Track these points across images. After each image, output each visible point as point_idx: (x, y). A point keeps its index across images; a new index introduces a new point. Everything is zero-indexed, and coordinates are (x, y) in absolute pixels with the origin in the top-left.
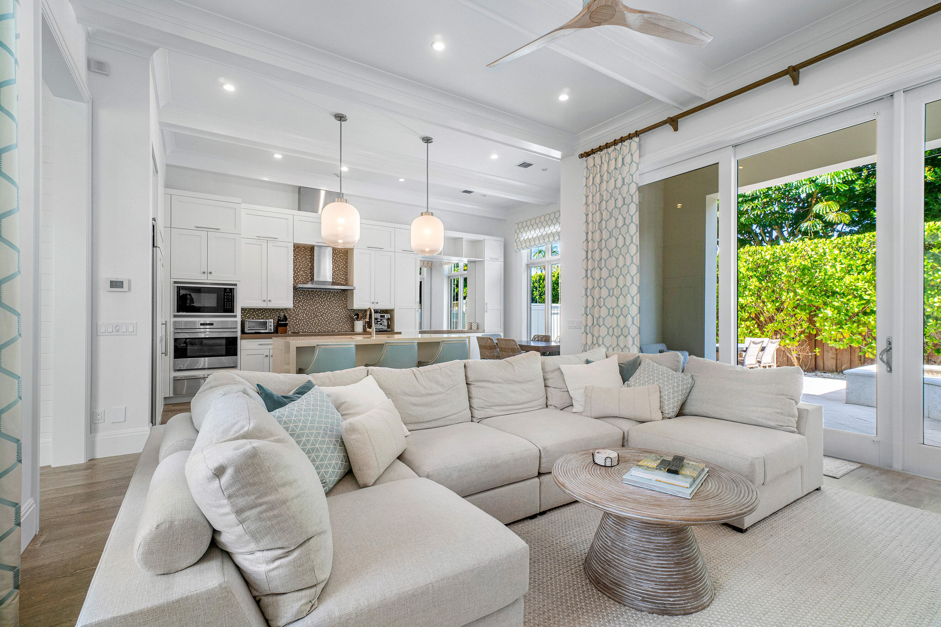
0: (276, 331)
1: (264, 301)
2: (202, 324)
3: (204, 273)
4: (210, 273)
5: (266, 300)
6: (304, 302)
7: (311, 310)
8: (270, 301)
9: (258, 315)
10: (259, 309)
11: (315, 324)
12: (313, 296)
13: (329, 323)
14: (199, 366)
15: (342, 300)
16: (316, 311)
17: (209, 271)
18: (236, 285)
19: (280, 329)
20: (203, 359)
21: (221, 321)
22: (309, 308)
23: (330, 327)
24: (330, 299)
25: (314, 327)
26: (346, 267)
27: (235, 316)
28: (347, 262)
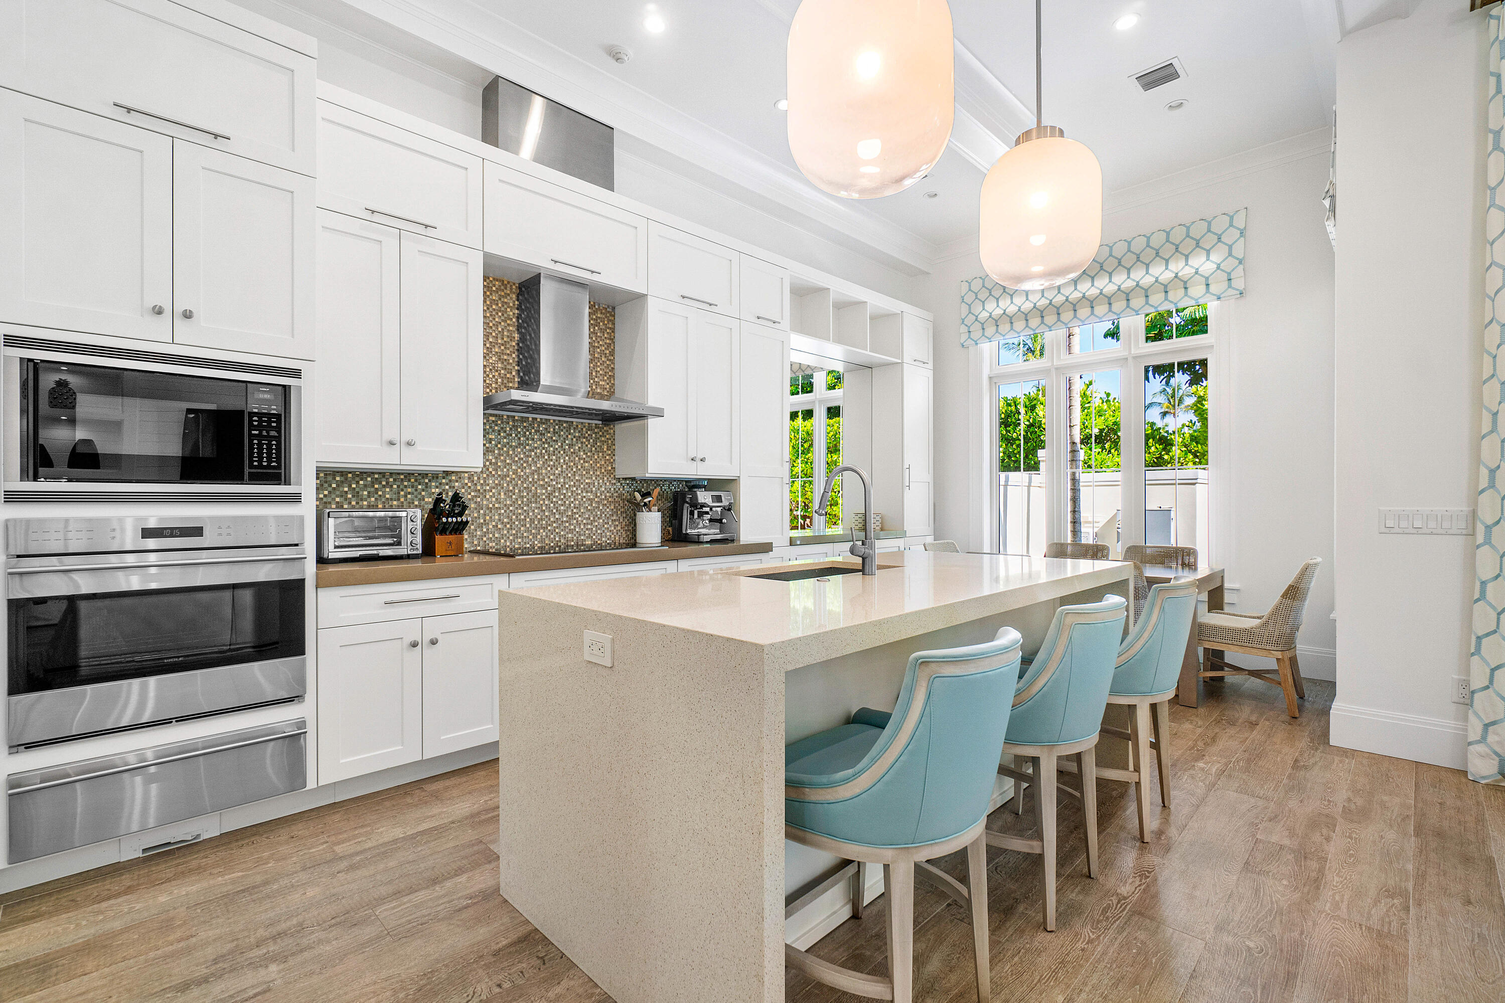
0: (429, 551)
1: (392, 443)
2: (147, 533)
3: (158, 311)
4: (187, 315)
5: (397, 440)
6: (500, 455)
7: (520, 477)
8: (409, 444)
9: (356, 495)
10: (362, 474)
11: (532, 521)
12: (524, 435)
13: (571, 518)
14: (120, 717)
15: (603, 452)
16: (534, 483)
17: (179, 308)
18: (296, 373)
19: (440, 540)
20: (136, 683)
21: (235, 519)
22: (515, 472)
23: (571, 531)
24: (570, 446)
25: (527, 530)
26: (612, 353)
27: (295, 498)
28: (612, 340)
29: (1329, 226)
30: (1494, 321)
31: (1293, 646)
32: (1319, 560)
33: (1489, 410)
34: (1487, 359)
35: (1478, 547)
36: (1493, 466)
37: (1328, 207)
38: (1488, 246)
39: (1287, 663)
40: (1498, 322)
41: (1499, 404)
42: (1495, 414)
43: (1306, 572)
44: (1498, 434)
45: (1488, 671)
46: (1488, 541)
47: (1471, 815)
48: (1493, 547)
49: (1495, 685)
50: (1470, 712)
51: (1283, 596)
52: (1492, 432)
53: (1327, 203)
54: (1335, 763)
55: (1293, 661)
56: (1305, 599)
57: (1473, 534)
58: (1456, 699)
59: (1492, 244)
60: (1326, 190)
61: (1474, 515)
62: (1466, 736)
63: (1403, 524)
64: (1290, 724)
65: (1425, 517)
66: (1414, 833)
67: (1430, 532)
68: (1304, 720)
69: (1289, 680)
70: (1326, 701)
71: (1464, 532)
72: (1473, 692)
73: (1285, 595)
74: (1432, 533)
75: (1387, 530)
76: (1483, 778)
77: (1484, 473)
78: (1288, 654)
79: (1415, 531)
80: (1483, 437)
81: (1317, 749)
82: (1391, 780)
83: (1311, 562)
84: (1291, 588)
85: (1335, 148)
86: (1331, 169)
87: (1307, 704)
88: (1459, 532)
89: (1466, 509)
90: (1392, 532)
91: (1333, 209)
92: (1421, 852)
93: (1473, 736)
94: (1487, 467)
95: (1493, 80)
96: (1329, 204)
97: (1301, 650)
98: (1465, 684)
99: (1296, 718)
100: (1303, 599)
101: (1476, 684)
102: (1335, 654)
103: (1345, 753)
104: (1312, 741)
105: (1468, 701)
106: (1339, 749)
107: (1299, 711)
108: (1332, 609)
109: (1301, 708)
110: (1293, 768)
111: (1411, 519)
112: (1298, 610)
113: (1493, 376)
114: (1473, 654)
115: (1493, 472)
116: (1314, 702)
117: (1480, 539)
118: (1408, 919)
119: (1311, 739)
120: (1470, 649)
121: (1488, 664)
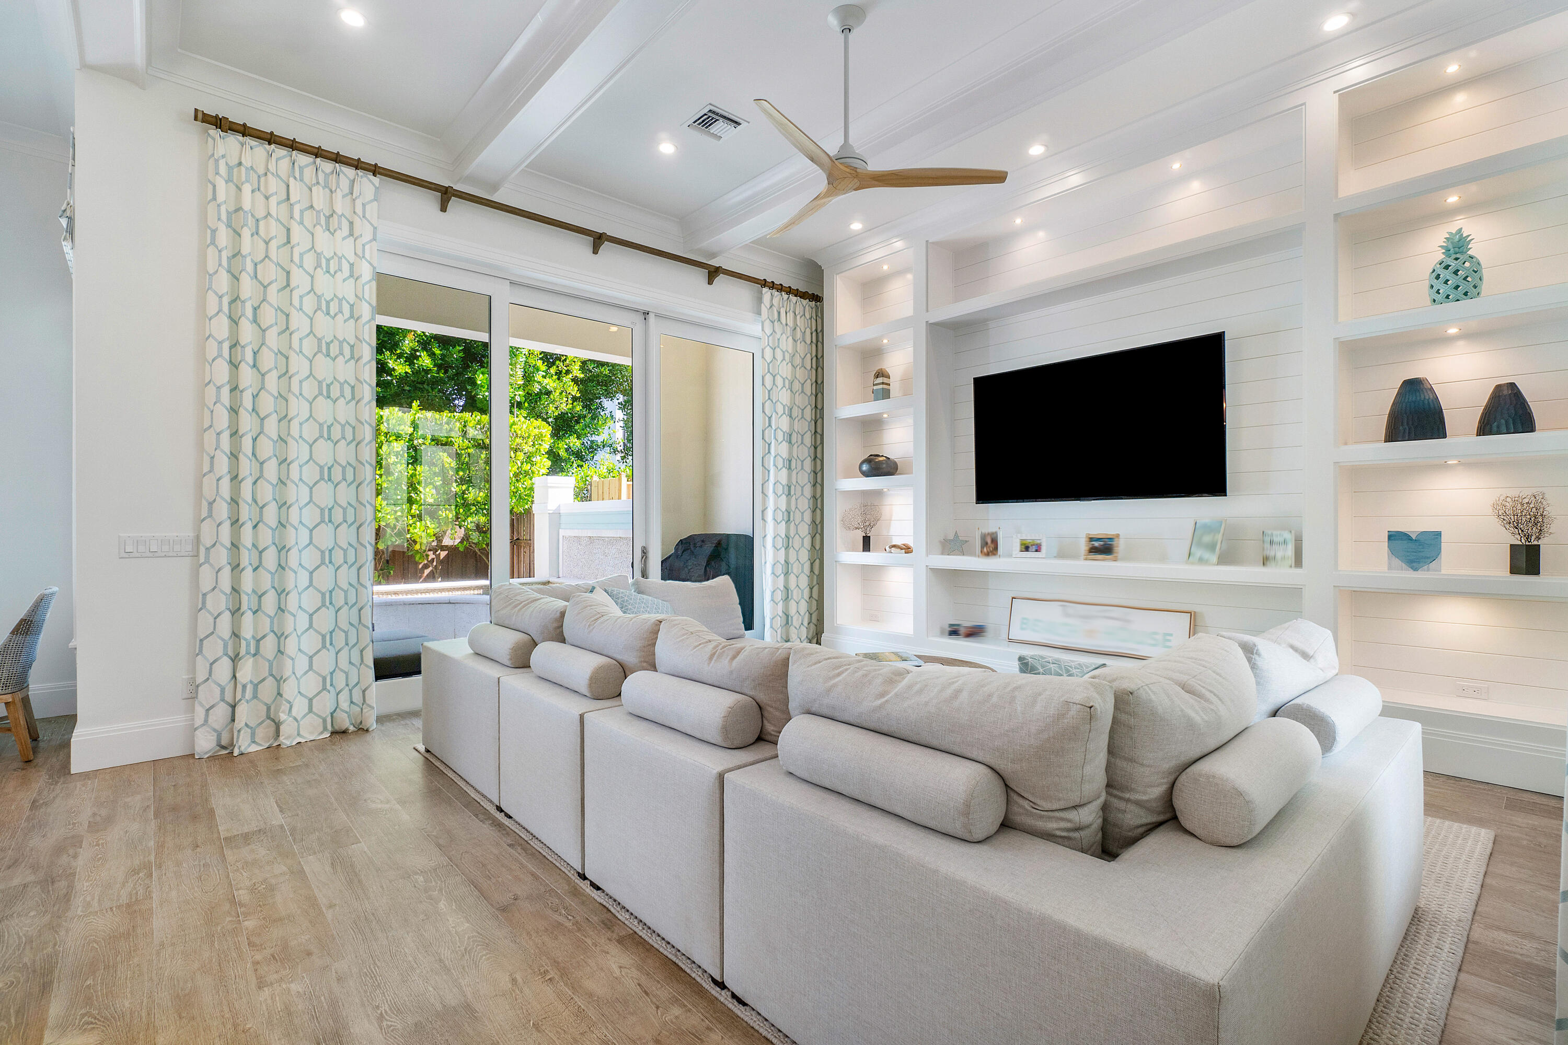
29: (67, 246)
30: (212, 382)
31: (25, 685)
32: (55, 589)
33: (208, 454)
34: (207, 413)
35: (201, 566)
36: (211, 500)
37: (65, 227)
38: (207, 321)
39: (19, 705)
40: (215, 385)
41: (215, 450)
42: (213, 458)
43: (40, 604)
44: (215, 474)
45: (208, 666)
46: (207, 561)
47: (198, 785)
48: (211, 565)
49: (213, 676)
50: (196, 702)
51: (12, 633)
52: (210, 472)
53: (64, 222)
54: (78, 789)
55: (26, 702)
56: (40, 632)
57: (197, 556)
58: (185, 696)
59: (210, 320)
60: (63, 208)
61: (198, 539)
62: (193, 724)
63: (141, 549)
64: (23, 769)
65: (159, 542)
66: (154, 816)
67: (164, 555)
68: (40, 759)
69: (21, 722)
70: (63, 735)
71: (191, 554)
72: (198, 686)
73: (15, 631)
74: (165, 556)
75: (126, 555)
76: (206, 753)
77: (205, 504)
78: (20, 695)
79: (151, 555)
80: (204, 475)
81: (57, 783)
82: (132, 783)
83: (47, 592)
84: (23, 621)
85: (73, 170)
86: (68, 190)
87: (41, 744)
88: (187, 554)
89: (192, 534)
90: (131, 556)
91: (71, 231)
92: (160, 829)
93: (199, 721)
94: (207, 500)
95: (210, 187)
96: (66, 222)
97: (34, 690)
98: (193, 679)
99: (30, 761)
100: (38, 633)
101: (200, 678)
102: (76, 686)
103: (86, 776)
104: (51, 777)
105: (194, 695)
106: (80, 774)
107: (34, 753)
108: (70, 636)
109: (35, 750)
110: (31, 809)
111: (148, 543)
112: (33, 646)
113: (211, 426)
114: (198, 655)
115: (211, 504)
116: (49, 741)
117: (202, 560)
118: (152, 882)
119: (49, 776)
120: (195, 650)
121: (208, 660)
